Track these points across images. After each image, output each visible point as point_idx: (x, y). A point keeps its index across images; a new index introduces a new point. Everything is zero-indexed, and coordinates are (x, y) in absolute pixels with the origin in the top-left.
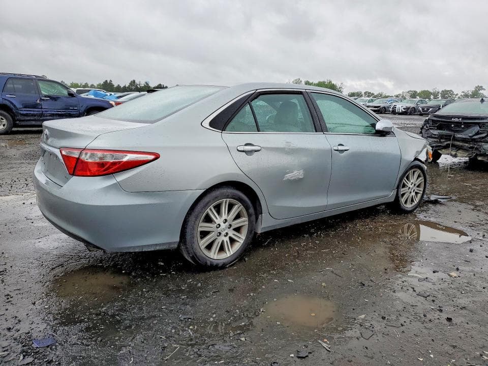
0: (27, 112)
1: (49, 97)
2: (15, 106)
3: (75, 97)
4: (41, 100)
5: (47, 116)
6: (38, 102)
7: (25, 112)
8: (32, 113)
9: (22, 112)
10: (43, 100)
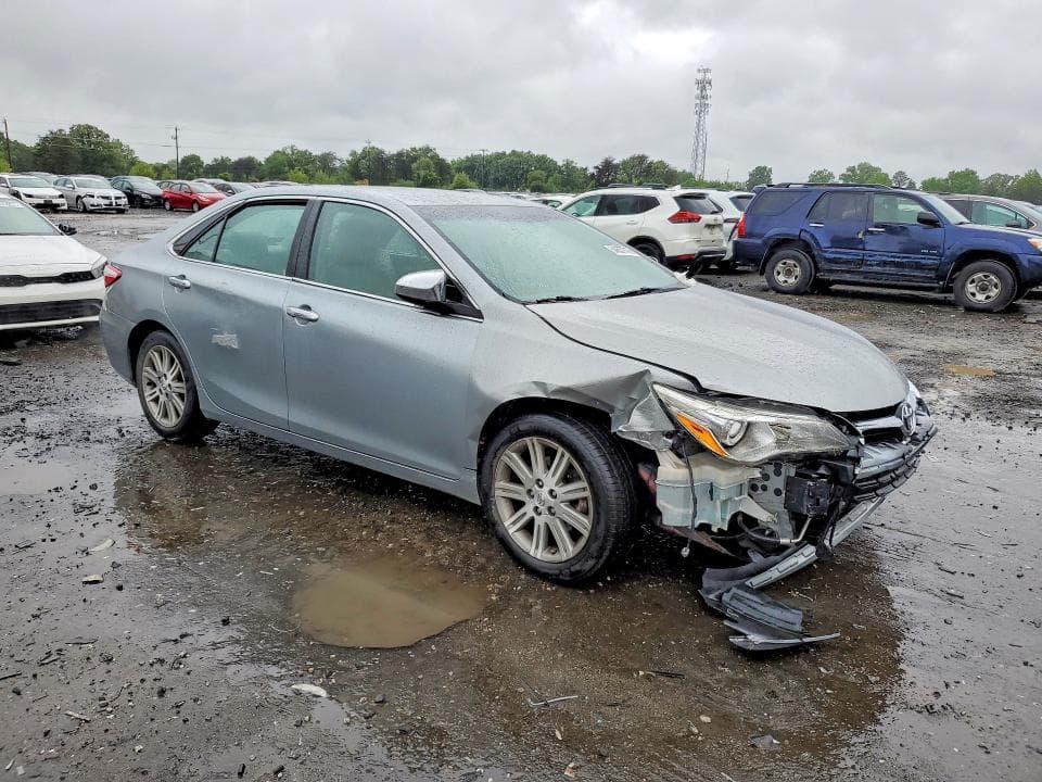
0: (838, 256)
1: (883, 227)
2: (818, 244)
3: (939, 226)
4: (867, 232)
5: (871, 265)
6: (860, 236)
7: (833, 256)
8: (845, 257)
9: (827, 255)
10: (871, 232)
